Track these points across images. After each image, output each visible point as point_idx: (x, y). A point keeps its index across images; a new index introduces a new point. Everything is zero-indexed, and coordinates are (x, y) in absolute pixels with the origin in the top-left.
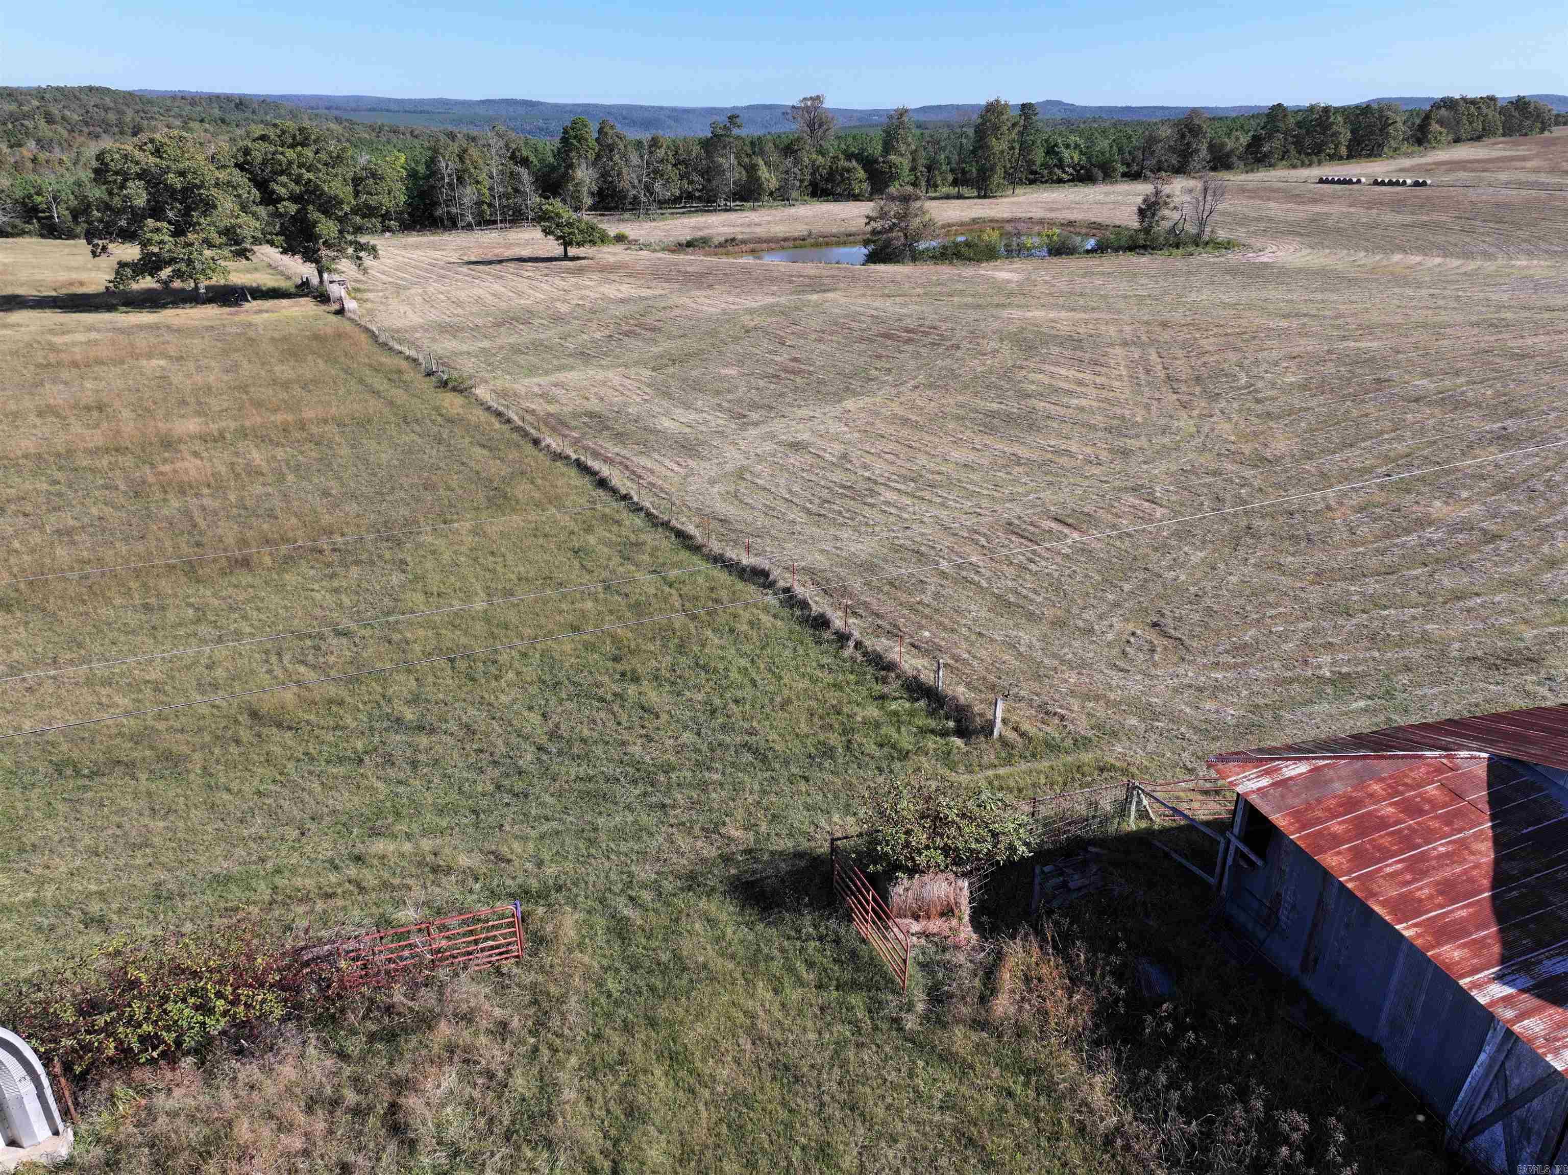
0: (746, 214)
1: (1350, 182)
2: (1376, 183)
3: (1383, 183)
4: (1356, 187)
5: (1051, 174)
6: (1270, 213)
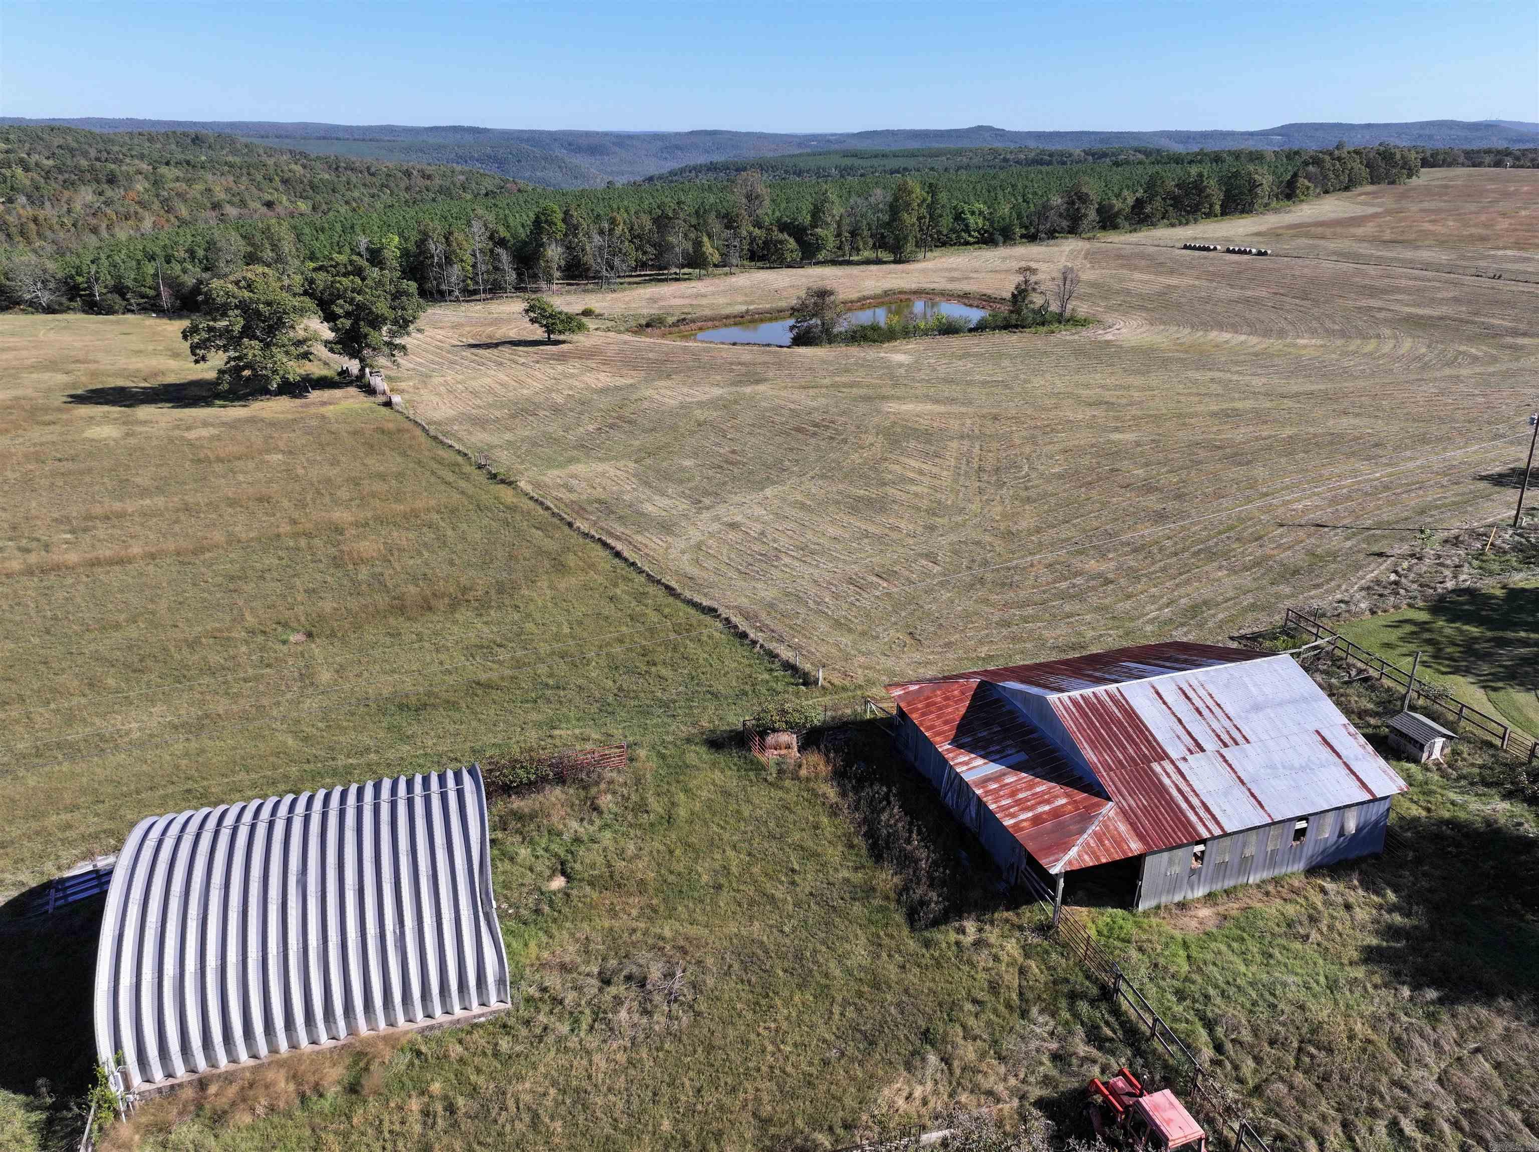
0: (693, 284)
1: (1207, 249)
2: (1228, 251)
3: (1233, 252)
4: (1212, 254)
5: (959, 237)
6: (1131, 285)
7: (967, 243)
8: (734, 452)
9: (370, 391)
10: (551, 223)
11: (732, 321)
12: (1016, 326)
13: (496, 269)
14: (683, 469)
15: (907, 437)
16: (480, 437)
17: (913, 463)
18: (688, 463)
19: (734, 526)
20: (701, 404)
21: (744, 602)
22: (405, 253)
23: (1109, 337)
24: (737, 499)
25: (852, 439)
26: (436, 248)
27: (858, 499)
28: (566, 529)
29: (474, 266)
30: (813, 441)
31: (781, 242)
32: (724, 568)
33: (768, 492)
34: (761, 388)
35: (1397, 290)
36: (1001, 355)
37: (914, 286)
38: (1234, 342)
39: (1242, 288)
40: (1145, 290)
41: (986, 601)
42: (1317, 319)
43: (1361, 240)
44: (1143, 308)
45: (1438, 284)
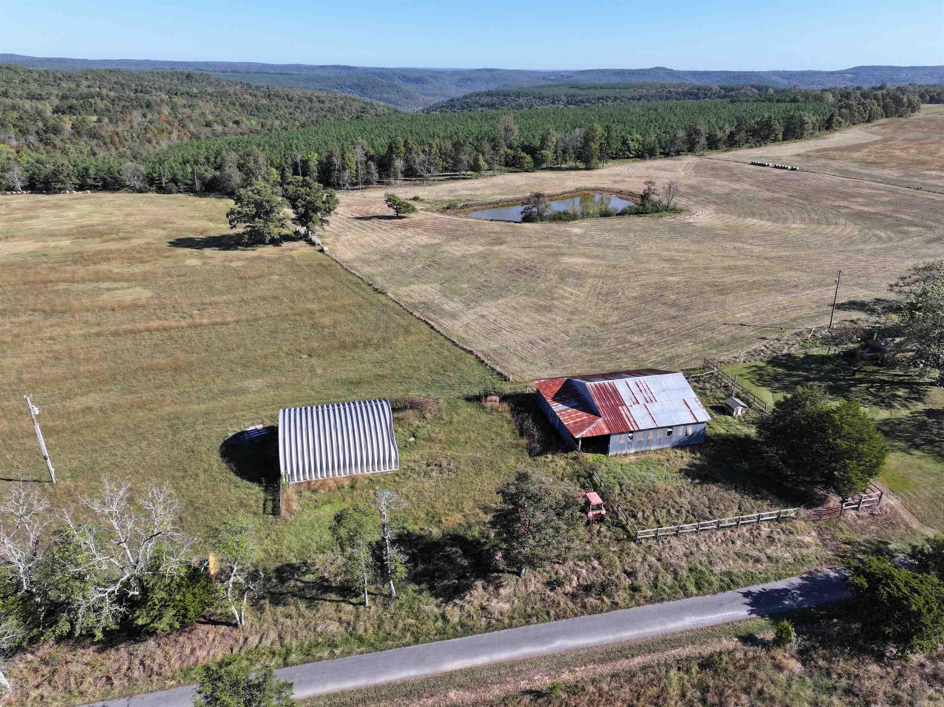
0: (474, 181)
1: (763, 165)
2: (775, 167)
3: (778, 167)
4: (765, 168)
5: (624, 154)
6: (712, 188)
7: (628, 158)
8: (486, 281)
9: (312, 243)
10: (398, 148)
11: (492, 206)
12: (642, 213)
13: (368, 173)
14: (462, 289)
15: (569, 276)
16: (367, 270)
17: (569, 289)
18: (464, 286)
19: (483, 316)
20: (472, 256)
21: (484, 348)
22: (320, 163)
23: (691, 220)
24: (485, 304)
25: (542, 276)
26: (337, 161)
27: (541, 306)
28: (410, 315)
29: (356, 171)
30: (524, 277)
31: (522, 158)
32: (477, 335)
33: (500, 301)
34: (502, 247)
35: (860, 195)
36: (630, 230)
37: (593, 186)
38: (758, 225)
39: (774, 192)
40: (721, 191)
41: (585, 352)
42: (808, 212)
43: (855, 161)
44: (715, 203)
45: (883, 192)
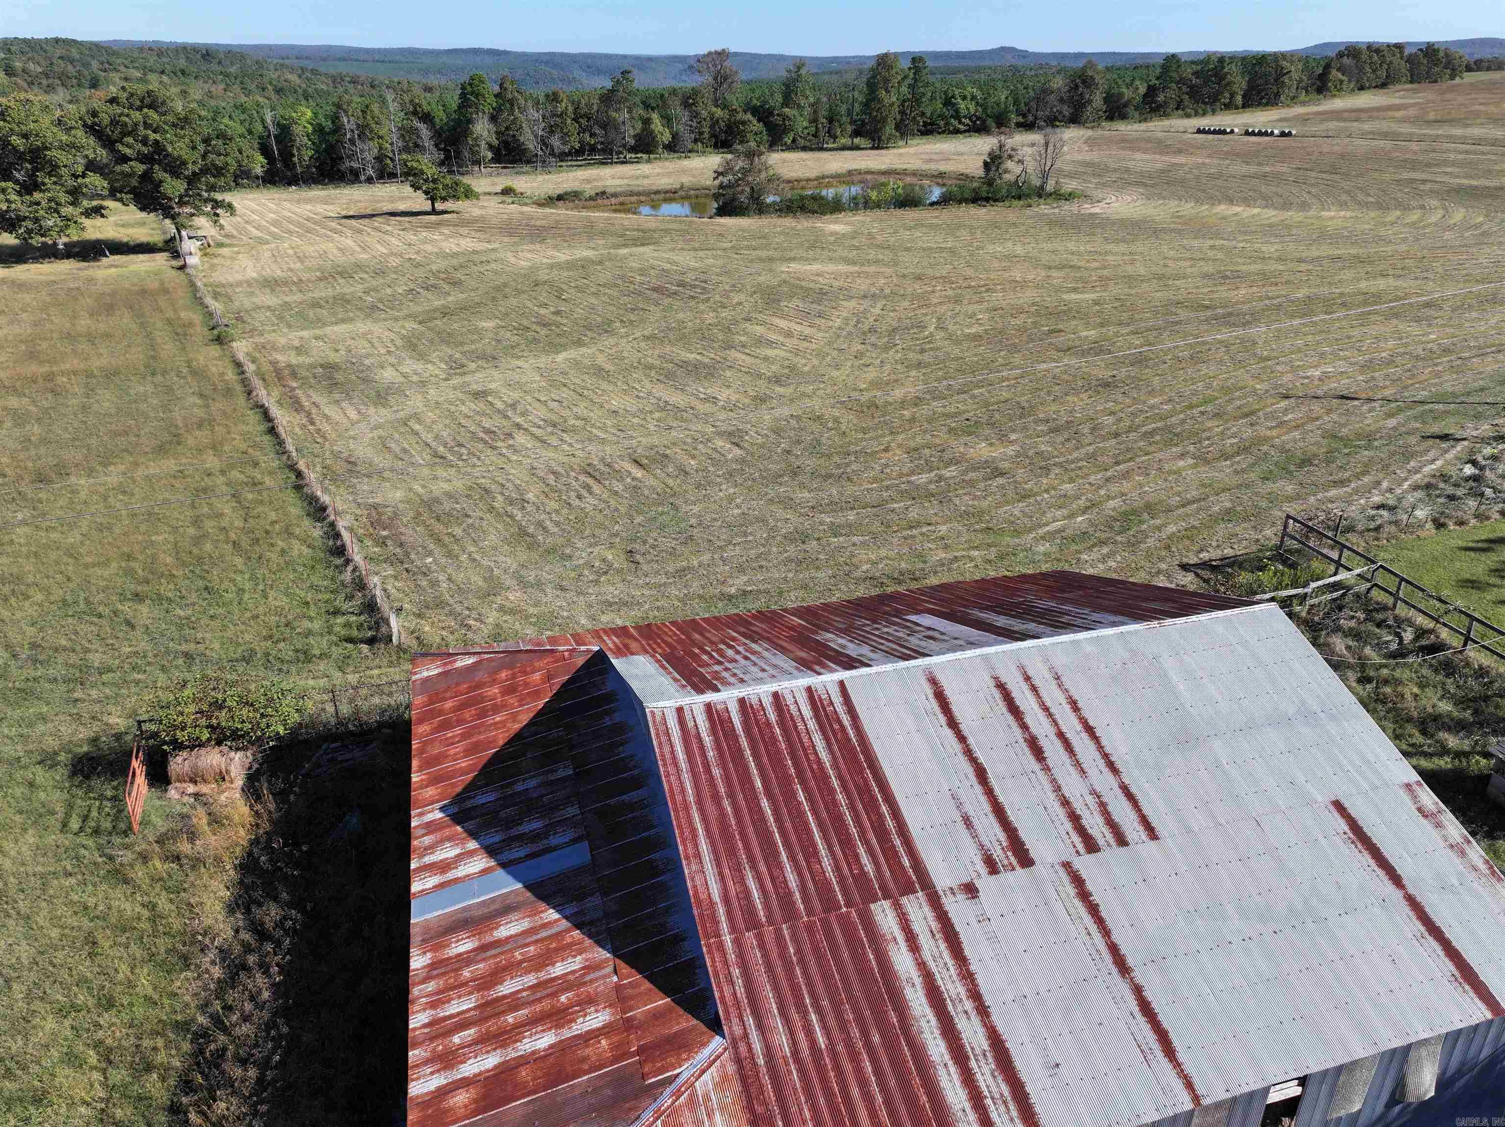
0: (640, 166)
1: (1224, 132)
2: (1247, 133)
3: (1253, 134)
4: (1226, 137)
5: (947, 124)
6: (1131, 165)
7: (957, 132)
8: (556, 313)
10: (481, 95)
11: (660, 195)
12: (987, 199)
13: (416, 146)
14: (474, 331)
15: (792, 296)
17: (782, 323)
18: (488, 324)
19: (480, 395)
20: (555, 266)
22: (319, 130)
23: (1097, 210)
24: (514, 364)
25: (717, 299)
26: (349, 123)
27: (682, 364)
28: (238, 398)
29: (392, 143)
30: (666, 301)
31: (744, 123)
32: (415, 450)
33: (563, 355)
34: (643, 250)
35: (1445, 163)
36: (959, 227)
37: (883, 167)
38: (1245, 215)
39: (1259, 164)
40: (1148, 167)
42: (1348, 192)
43: (1403, 120)
44: (1140, 184)
45: (1493, 157)
